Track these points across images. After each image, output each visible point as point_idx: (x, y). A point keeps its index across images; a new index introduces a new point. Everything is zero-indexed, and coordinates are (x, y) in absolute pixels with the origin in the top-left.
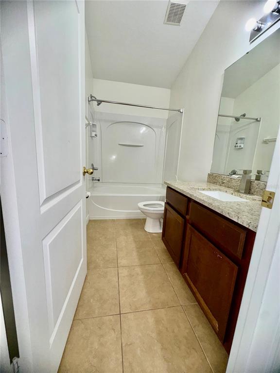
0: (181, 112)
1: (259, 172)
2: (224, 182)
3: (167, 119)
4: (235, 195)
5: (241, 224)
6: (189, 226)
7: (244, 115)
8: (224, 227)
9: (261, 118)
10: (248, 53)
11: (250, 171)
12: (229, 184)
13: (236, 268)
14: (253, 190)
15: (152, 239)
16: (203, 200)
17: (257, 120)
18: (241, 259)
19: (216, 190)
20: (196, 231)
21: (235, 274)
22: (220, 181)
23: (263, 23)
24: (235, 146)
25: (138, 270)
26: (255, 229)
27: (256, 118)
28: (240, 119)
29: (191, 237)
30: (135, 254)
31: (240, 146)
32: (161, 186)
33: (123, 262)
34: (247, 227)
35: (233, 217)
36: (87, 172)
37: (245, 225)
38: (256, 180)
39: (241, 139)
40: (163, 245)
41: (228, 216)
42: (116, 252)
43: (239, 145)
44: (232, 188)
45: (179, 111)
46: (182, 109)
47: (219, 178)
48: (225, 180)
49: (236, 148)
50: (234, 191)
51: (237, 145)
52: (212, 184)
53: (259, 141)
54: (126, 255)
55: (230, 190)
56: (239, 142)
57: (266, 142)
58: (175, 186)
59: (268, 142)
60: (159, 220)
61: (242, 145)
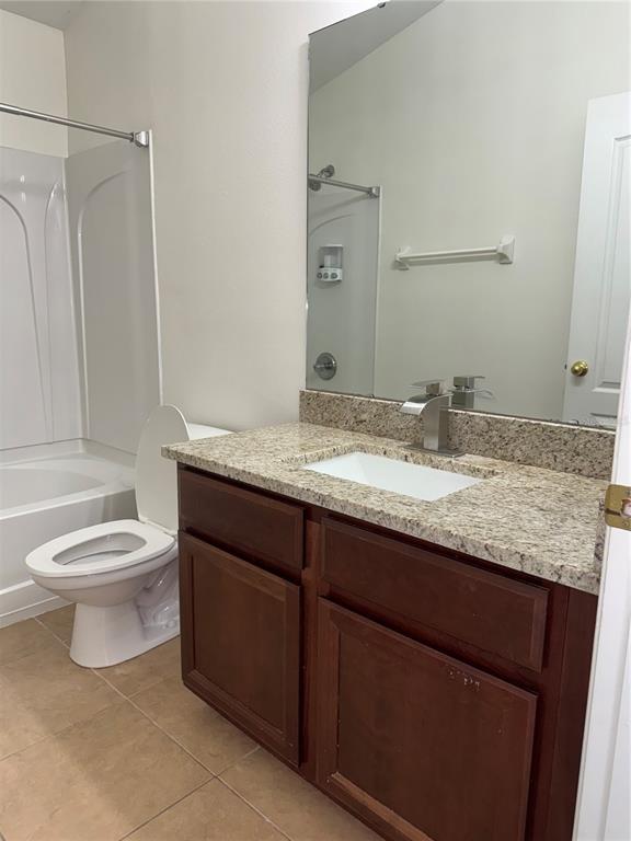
0: (141, 145)
1: (459, 382)
2: (364, 417)
3: (67, 160)
4: (416, 463)
5: (534, 573)
7: (329, 171)
8: (473, 589)
9: (378, 189)
12: (382, 423)
14: (456, 439)
15: (127, 693)
17: (369, 191)
18: (539, 670)
19: (350, 450)
22: (350, 416)
24: (319, 276)
27: (368, 186)
28: (323, 185)
29: (340, 642)
31: (334, 276)
32: (81, 450)
34: (554, 579)
35: (505, 558)
37: (546, 576)
39: (333, 251)
43: (330, 271)
44: (392, 437)
45: (132, 138)
46: (143, 134)
47: (345, 407)
48: (363, 412)
49: (322, 279)
50: (406, 447)
51: (323, 271)
52: (322, 428)
53: (384, 261)
54: (51, 817)
55: (393, 446)
56: (328, 260)
57: (402, 264)
58: (231, 465)
59: (408, 266)
60: (135, 601)
61: (339, 272)
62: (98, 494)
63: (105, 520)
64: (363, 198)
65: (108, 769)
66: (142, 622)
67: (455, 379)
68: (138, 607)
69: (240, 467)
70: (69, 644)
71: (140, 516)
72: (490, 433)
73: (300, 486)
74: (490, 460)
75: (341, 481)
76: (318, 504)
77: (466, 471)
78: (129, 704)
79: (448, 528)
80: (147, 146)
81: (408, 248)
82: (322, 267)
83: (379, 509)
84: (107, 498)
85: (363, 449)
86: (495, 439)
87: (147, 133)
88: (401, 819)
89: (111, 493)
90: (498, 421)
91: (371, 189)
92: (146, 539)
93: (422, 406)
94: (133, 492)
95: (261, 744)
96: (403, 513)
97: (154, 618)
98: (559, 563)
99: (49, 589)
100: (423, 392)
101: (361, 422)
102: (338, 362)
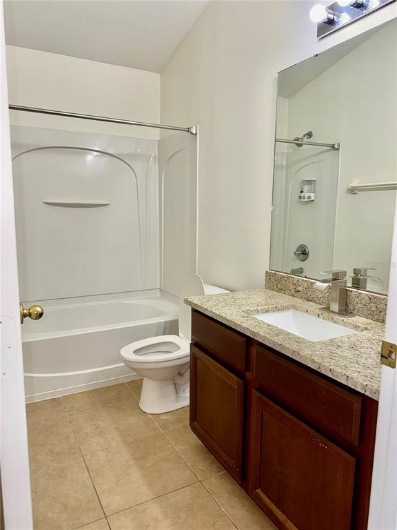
0: (192, 133)
1: (356, 272)
2: (300, 288)
3: (159, 141)
4: (323, 319)
5: (353, 387)
6: (255, 394)
7: (310, 135)
8: (324, 393)
9: (339, 145)
10: (317, 55)
11: (344, 273)
12: (310, 293)
13: (352, 460)
14: (351, 307)
15: (163, 429)
16: (281, 345)
17: (333, 146)
18: (357, 444)
19: (287, 308)
20: (271, 403)
21: (352, 472)
22: (292, 287)
23: (336, 13)
24: (300, 197)
25: (154, 510)
26: (375, 395)
29: (262, 415)
30: (135, 474)
31: (309, 197)
32: (158, 295)
33: (113, 501)
34: (363, 392)
35: (339, 377)
36: (30, 315)
37: (359, 389)
38: (353, 287)
39: (309, 182)
40: (193, 439)
41: (329, 375)
42: (89, 482)
43: (307, 195)
44: (315, 302)
45: (188, 130)
46: (194, 128)
47: (289, 282)
48: (300, 286)
49: (302, 200)
50: (320, 309)
51: (302, 195)
52: (276, 293)
53: (342, 188)
54: (117, 482)
55: (313, 307)
56: (306, 188)
57: (352, 191)
58: (213, 311)
59: (356, 192)
60: (173, 380)
61: (312, 195)
62: (161, 320)
63: (164, 334)
64: (328, 150)
65: (148, 465)
66: (177, 392)
67: (354, 269)
68: (175, 384)
69: (217, 312)
70: (139, 399)
71: (180, 334)
72: (371, 305)
73: (244, 326)
74: (369, 321)
75: (269, 325)
76: (252, 337)
77: (351, 326)
78: (164, 435)
79: (313, 358)
80: (196, 134)
81: (357, 180)
82: (302, 192)
83: (280, 343)
84: (166, 322)
85: (295, 308)
86: (373, 309)
87: (196, 127)
88: (289, 522)
89: (168, 320)
90: (375, 298)
91: (334, 145)
92: (180, 346)
93: (326, 285)
94: (177, 320)
95: (227, 470)
96: (294, 347)
97: (184, 391)
98: (365, 383)
99: (132, 369)
100: (330, 277)
101: (298, 291)
102: (310, 250)
